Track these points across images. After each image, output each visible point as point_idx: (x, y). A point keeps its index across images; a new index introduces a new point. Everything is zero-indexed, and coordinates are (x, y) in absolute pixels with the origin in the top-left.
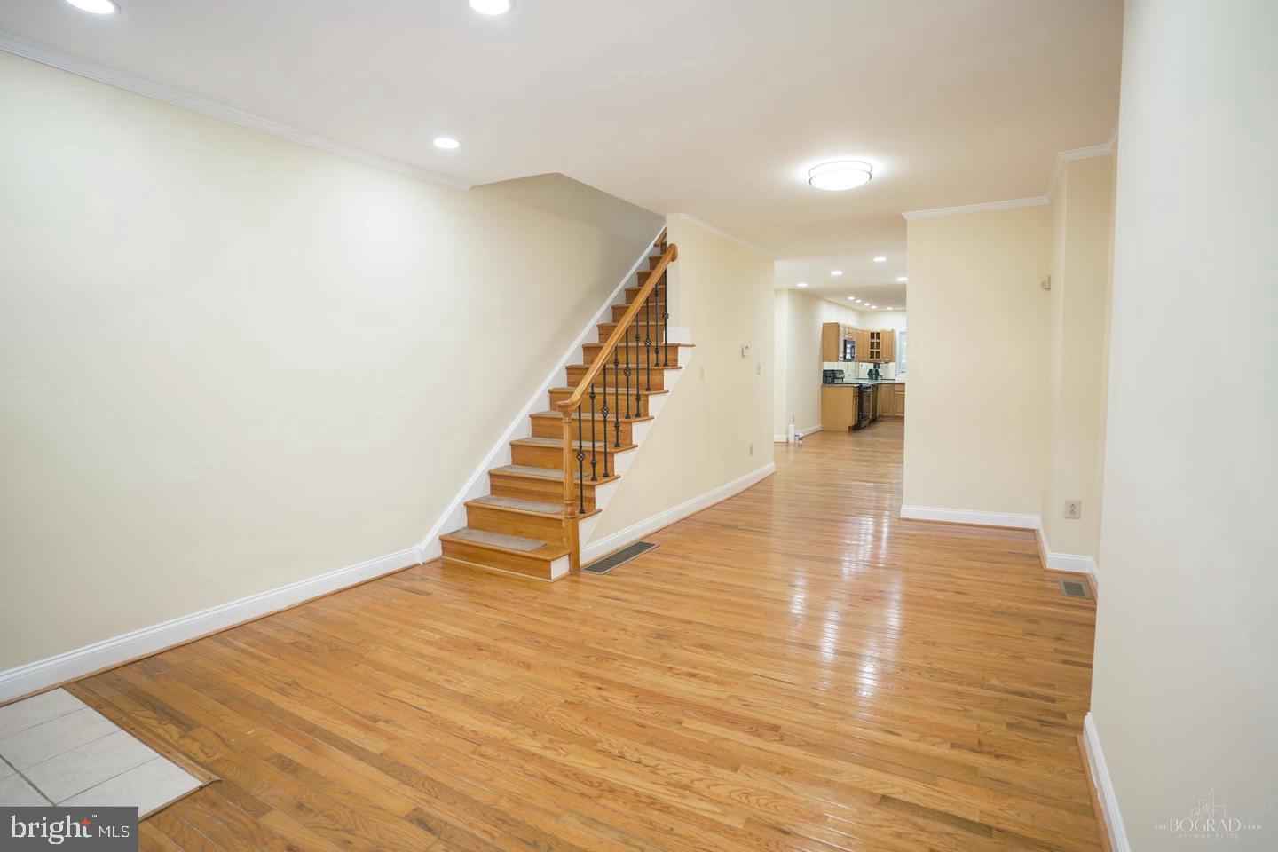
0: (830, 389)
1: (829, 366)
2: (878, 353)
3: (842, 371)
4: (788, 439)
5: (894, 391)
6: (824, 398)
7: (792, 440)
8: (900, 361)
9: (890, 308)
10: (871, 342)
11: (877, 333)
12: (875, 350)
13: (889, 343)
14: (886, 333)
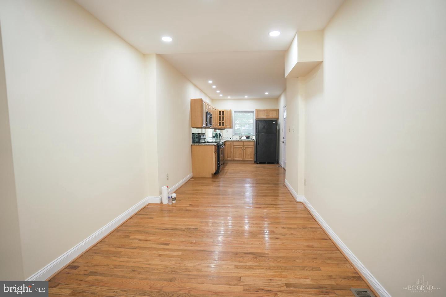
0: (197, 147)
1: (195, 131)
2: (223, 123)
3: (204, 134)
4: (161, 199)
5: (233, 145)
6: (193, 154)
7: (165, 202)
8: (235, 128)
9: (229, 97)
10: (219, 117)
11: (222, 112)
12: (221, 121)
13: (229, 118)
14: (227, 112)
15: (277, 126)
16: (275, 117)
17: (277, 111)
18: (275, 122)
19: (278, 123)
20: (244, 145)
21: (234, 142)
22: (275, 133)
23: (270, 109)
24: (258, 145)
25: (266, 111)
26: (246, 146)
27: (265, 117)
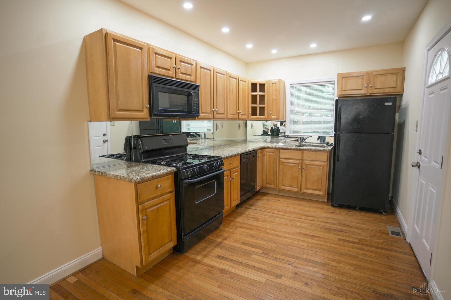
2: (262, 108)
5: (280, 158)
10: (252, 96)
11: (260, 84)
12: (258, 105)
13: (274, 98)
14: (271, 85)
15: (397, 115)
16: (392, 90)
17: (401, 73)
18: (390, 104)
19: (400, 106)
20: (302, 160)
21: (281, 151)
22: (389, 134)
23: (377, 71)
24: (336, 162)
25: (364, 78)
26: (307, 162)
27: (362, 92)
